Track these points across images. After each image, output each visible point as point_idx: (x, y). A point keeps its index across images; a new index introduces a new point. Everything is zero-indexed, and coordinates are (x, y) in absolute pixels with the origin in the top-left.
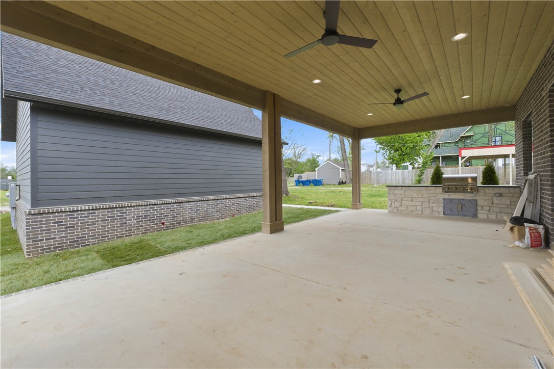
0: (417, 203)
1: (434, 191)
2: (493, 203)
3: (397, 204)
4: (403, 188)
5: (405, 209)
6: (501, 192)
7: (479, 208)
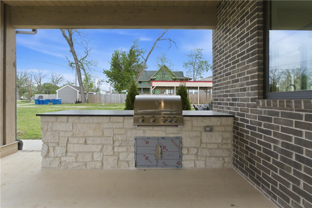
0: (94, 148)
1: (121, 125)
2: (201, 142)
3: (59, 150)
4: (71, 118)
5: (72, 159)
6: (211, 124)
7: (185, 151)
